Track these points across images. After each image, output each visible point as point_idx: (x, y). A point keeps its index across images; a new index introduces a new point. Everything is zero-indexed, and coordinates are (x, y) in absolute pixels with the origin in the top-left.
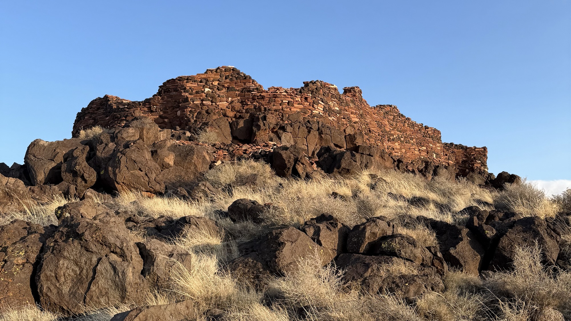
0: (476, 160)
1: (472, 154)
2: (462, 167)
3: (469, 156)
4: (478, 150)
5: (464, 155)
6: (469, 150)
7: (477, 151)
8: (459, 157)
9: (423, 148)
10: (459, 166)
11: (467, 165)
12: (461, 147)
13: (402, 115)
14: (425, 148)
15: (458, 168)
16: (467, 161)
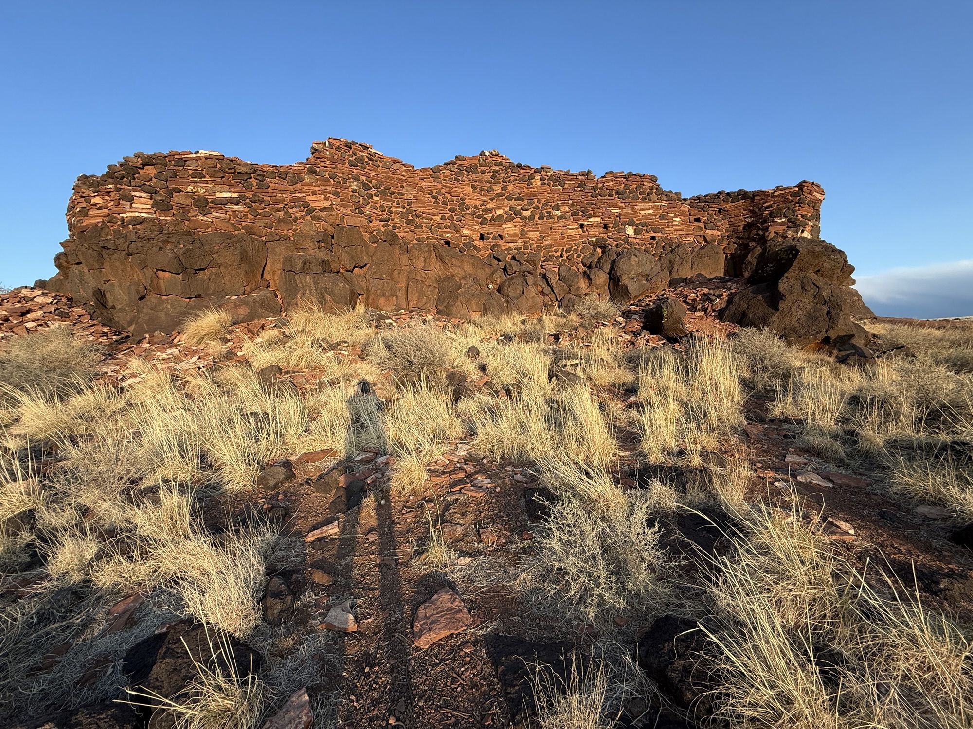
0: (775, 217)
1: (765, 205)
2: (742, 238)
3: (760, 210)
4: (782, 192)
5: (750, 211)
6: (759, 198)
7: (779, 196)
8: (738, 218)
9: (590, 220)
10: (737, 237)
11: (755, 232)
12: (742, 195)
13: (519, 166)
14: (598, 219)
15: (734, 243)
16: (753, 224)
